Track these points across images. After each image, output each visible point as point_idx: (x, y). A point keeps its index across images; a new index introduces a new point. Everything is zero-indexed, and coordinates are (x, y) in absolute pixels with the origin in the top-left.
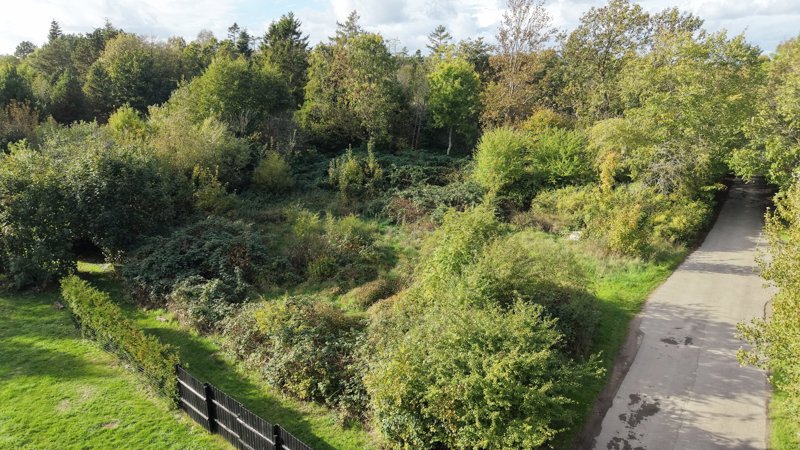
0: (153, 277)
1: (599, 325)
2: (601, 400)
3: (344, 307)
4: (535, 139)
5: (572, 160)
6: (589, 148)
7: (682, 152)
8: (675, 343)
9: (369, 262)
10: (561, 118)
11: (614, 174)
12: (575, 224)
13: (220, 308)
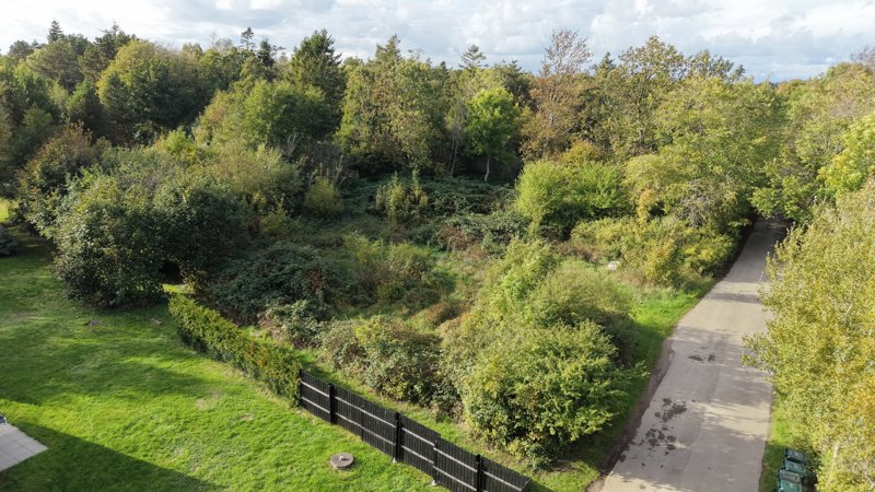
0: (243, 297)
1: (637, 344)
2: (640, 403)
3: (415, 326)
4: (574, 171)
5: (610, 193)
6: (626, 182)
7: (712, 188)
8: (700, 359)
9: (429, 287)
10: (598, 150)
11: (650, 208)
12: (613, 254)
13: (312, 325)
